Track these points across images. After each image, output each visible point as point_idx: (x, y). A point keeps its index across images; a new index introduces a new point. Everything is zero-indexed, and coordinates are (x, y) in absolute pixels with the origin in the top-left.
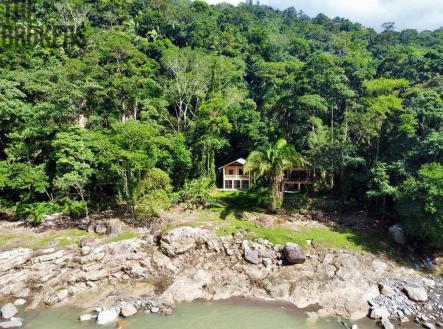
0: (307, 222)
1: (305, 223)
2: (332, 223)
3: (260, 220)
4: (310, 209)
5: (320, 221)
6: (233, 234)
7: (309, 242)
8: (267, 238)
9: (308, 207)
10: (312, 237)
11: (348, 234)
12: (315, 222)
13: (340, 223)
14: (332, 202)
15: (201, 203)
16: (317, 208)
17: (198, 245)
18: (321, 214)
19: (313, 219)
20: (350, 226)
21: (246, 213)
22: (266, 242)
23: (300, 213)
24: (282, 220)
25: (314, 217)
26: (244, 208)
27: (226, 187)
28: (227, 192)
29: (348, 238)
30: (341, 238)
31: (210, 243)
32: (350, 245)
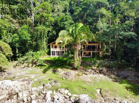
0: (96, 75)
1: (95, 76)
2: (113, 76)
3: (66, 74)
4: (98, 67)
5: (105, 74)
6: (44, 85)
7: (98, 91)
8: (67, 89)
9: (97, 65)
10: (100, 87)
11: (126, 85)
12: (101, 75)
13: (118, 76)
14: (112, 62)
15: (35, 63)
16: (103, 66)
17: (10, 96)
18: (105, 69)
19: (100, 73)
20: (125, 78)
21: (59, 69)
22: (67, 91)
23: (92, 69)
24: (80, 74)
25: (101, 72)
26: (59, 66)
27: (52, 55)
28: (52, 57)
29: (127, 88)
30: (121, 87)
31: (20, 94)
32: (130, 94)
